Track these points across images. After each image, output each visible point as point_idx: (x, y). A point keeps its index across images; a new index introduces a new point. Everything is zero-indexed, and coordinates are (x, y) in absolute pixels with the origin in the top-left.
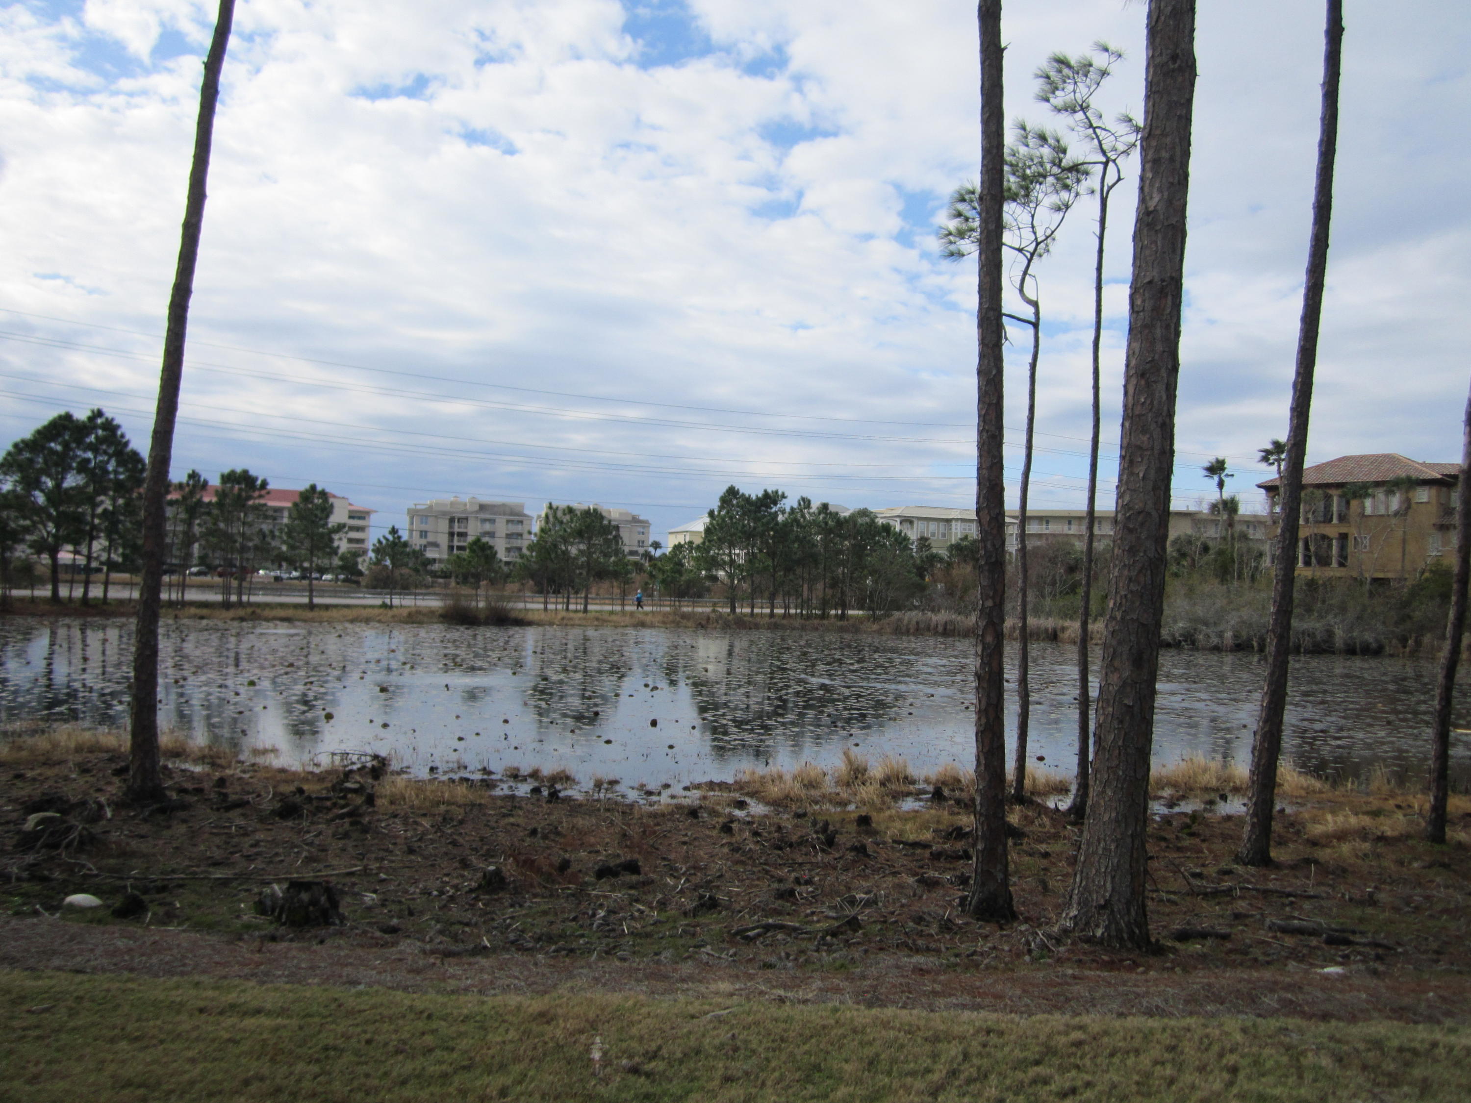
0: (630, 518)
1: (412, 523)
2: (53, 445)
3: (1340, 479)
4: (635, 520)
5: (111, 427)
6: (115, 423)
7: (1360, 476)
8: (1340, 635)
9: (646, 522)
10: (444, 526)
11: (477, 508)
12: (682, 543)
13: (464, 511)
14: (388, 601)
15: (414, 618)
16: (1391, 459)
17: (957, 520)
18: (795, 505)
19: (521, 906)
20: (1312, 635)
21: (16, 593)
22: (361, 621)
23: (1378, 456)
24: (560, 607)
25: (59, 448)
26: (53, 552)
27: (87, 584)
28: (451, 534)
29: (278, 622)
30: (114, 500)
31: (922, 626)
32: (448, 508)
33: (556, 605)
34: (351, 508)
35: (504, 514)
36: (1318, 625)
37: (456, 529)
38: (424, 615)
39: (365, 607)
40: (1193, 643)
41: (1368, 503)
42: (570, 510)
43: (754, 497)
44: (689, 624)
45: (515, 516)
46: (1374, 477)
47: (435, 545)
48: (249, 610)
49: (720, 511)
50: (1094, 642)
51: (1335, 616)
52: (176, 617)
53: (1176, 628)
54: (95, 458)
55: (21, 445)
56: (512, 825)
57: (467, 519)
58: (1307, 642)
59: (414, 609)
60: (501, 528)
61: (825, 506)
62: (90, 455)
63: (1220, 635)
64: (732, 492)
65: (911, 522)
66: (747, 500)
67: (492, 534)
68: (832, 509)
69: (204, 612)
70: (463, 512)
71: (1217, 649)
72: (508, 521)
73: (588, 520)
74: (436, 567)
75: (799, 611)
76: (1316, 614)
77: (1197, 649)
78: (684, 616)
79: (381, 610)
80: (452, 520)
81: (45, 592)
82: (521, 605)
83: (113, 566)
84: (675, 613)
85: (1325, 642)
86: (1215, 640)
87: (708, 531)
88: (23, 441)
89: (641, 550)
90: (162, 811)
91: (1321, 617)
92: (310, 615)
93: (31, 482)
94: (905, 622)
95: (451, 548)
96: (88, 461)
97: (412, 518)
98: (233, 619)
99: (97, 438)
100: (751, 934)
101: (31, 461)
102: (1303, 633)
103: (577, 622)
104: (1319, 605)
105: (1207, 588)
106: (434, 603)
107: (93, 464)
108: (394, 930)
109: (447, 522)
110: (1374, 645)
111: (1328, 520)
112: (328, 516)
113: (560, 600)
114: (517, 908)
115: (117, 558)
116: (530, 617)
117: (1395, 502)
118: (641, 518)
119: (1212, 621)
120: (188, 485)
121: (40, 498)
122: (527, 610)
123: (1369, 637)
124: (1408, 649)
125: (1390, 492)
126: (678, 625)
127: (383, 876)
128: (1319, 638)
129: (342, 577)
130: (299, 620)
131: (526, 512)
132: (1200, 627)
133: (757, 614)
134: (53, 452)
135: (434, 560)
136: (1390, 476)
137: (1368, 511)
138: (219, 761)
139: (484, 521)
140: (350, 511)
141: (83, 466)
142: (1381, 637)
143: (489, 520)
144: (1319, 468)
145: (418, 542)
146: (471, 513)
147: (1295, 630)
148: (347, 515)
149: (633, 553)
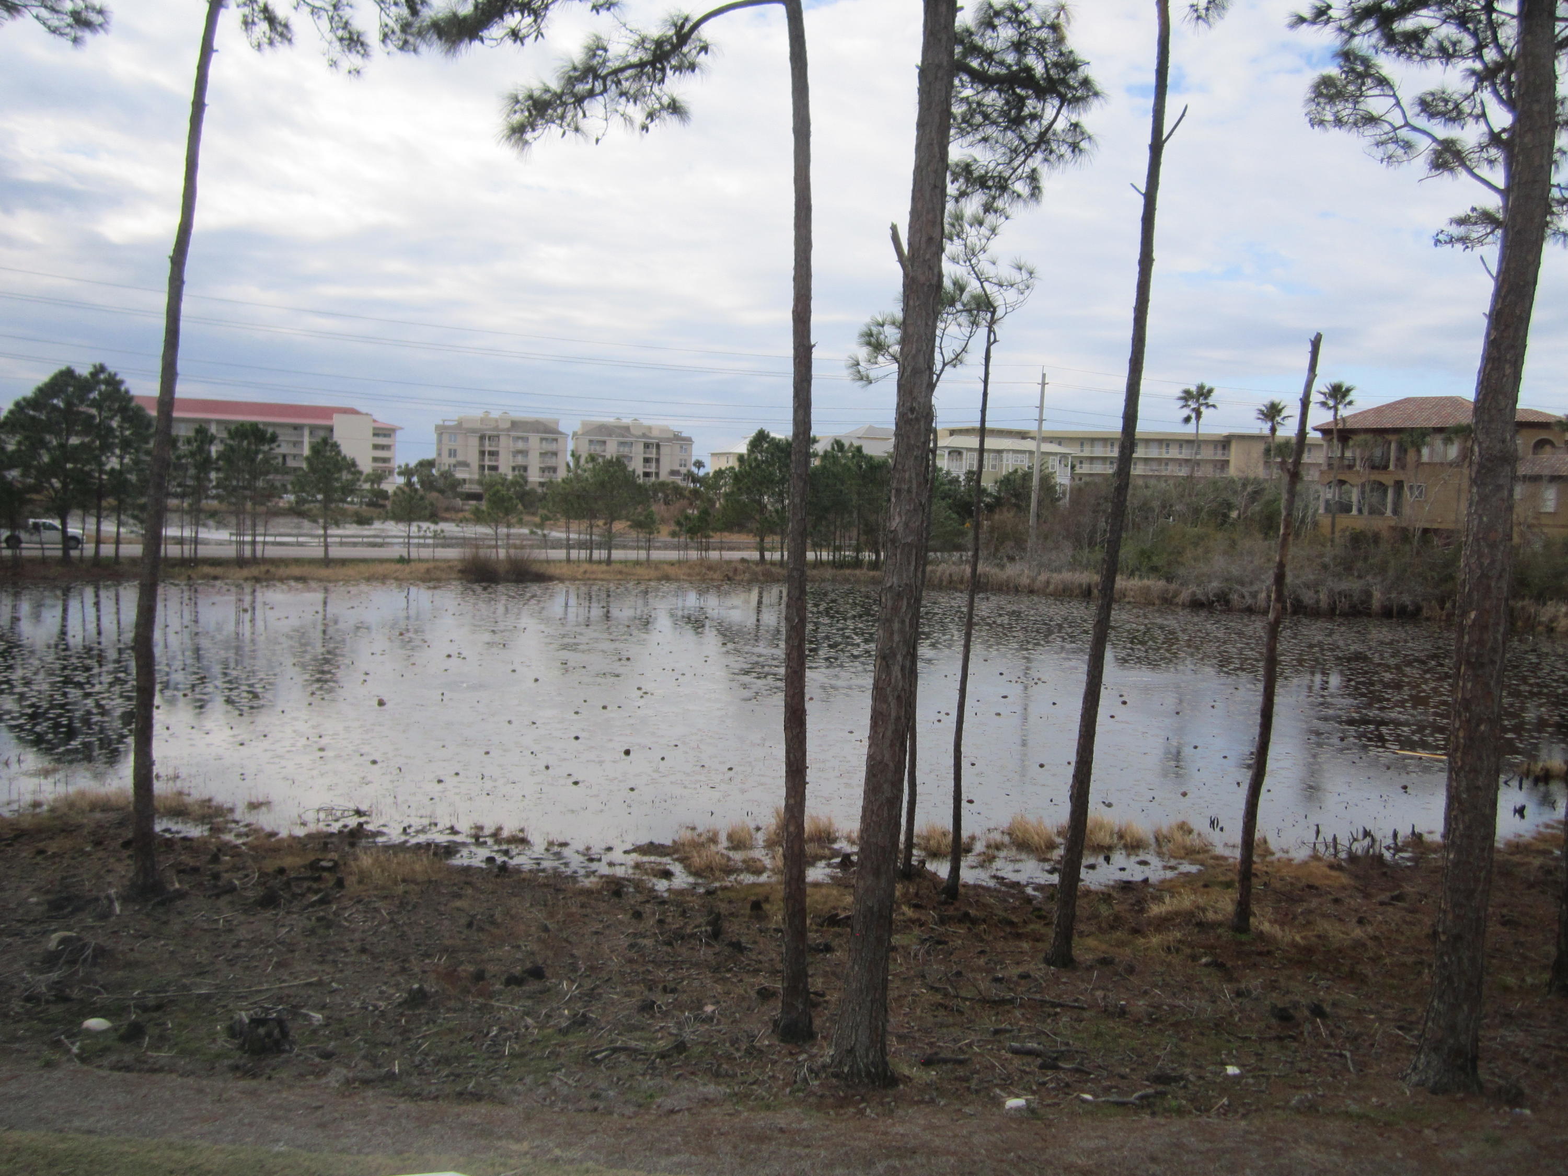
0: (671, 435)
1: (440, 440)
2: (55, 401)
3: (1399, 424)
4: (677, 437)
5: (114, 382)
6: (118, 378)
7: (1420, 422)
8: (1377, 598)
9: (689, 439)
10: (474, 442)
11: (508, 425)
13: (496, 428)
14: (406, 554)
15: (435, 574)
16: (1454, 403)
17: (1008, 451)
18: (829, 449)
19: (434, 1022)
20: (1348, 595)
21: (28, 553)
22: (377, 579)
23: (1441, 399)
24: (583, 554)
25: (62, 405)
26: (62, 510)
27: (98, 541)
28: (482, 453)
29: (292, 583)
30: (121, 458)
31: (955, 578)
32: (478, 425)
33: (579, 555)
34: (377, 425)
35: (538, 432)
36: (1354, 586)
37: (487, 448)
38: (443, 568)
39: (382, 561)
40: (1227, 602)
41: (1425, 451)
43: (784, 441)
44: (715, 577)
45: (550, 433)
46: (1434, 423)
47: (465, 464)
48: (263, 568)
49: (749, 455)
50: (1127, 600)
51: (1375, 576)
52: (189, 578)
53: (1210, 587)
54: (100, 415)
55: (23, 403)
56: (458, 909)
57: (498, 436)
58: (1344, 604)
59: (432, 564)
60: (535, 447)
61: (859, 450)
62: (94, 411)
63: (1254, 595)
64: (762, 436)
65: (960, 453)
66: (775, 445)
67: (524, 453)
68: (866, 451)
69: (219, 569)
70: (493, 429)
71: (1249, 611)
72: (542, 439)
74: (467, 488)
76: (1356, 574)
77: (1229, 609)
78: (712, 566)
79: (399, 566)
80: (482, 438)
81: (55, 551)
82: (542, 555)
84: (701, 562)
85: (1362, 603)
86: (1249, 601)
88: (25, 399)
89: (684, 470)
90: (162, 903)
91: (1360, 577)
92: (324, 572)
93: (35, 442)
94: (938, 574)
95: (482, 467)
96: (93, 417)
97: (440, 435)
98: (246, 579)
99: (101, 393)
100: (598, 1056)
101: (34, 419)
102: (1340, 593)
103: (600, 576)
104: (1360, 563)
105: (1247, 543)
106: (454, 555)
107: (98, 420)
108: (328, 1056)
109: (477, 439)
110: (1410, 608)
111: (1385, 466)
114: (431, 1025)
116: (552, 570)
117: (1453, 451)
118: (684, 435)
119: (1247, 580)
120: (195, 439)
122: (548, 560)
123: (1406, 599)
125: (1448, 441)
126: (704, 579)
127: (334, 985)
128: (1355, 599)
130: (313, 579)
131: (561, 429)
132: (1235, 586)
134: (55, 408)
135: (464, 481)
136: (1451, 423)
137: (1425, 459)
139: (517, 438)
140: (374, 429)
141: (88, 423)
142: (1420, 599)
143: (522, 438)
144: (1379, 411)
145: (446, 461)
146: (503, 430)
147: (1331, 590)
148: (371, 432)
149: (674, 473)
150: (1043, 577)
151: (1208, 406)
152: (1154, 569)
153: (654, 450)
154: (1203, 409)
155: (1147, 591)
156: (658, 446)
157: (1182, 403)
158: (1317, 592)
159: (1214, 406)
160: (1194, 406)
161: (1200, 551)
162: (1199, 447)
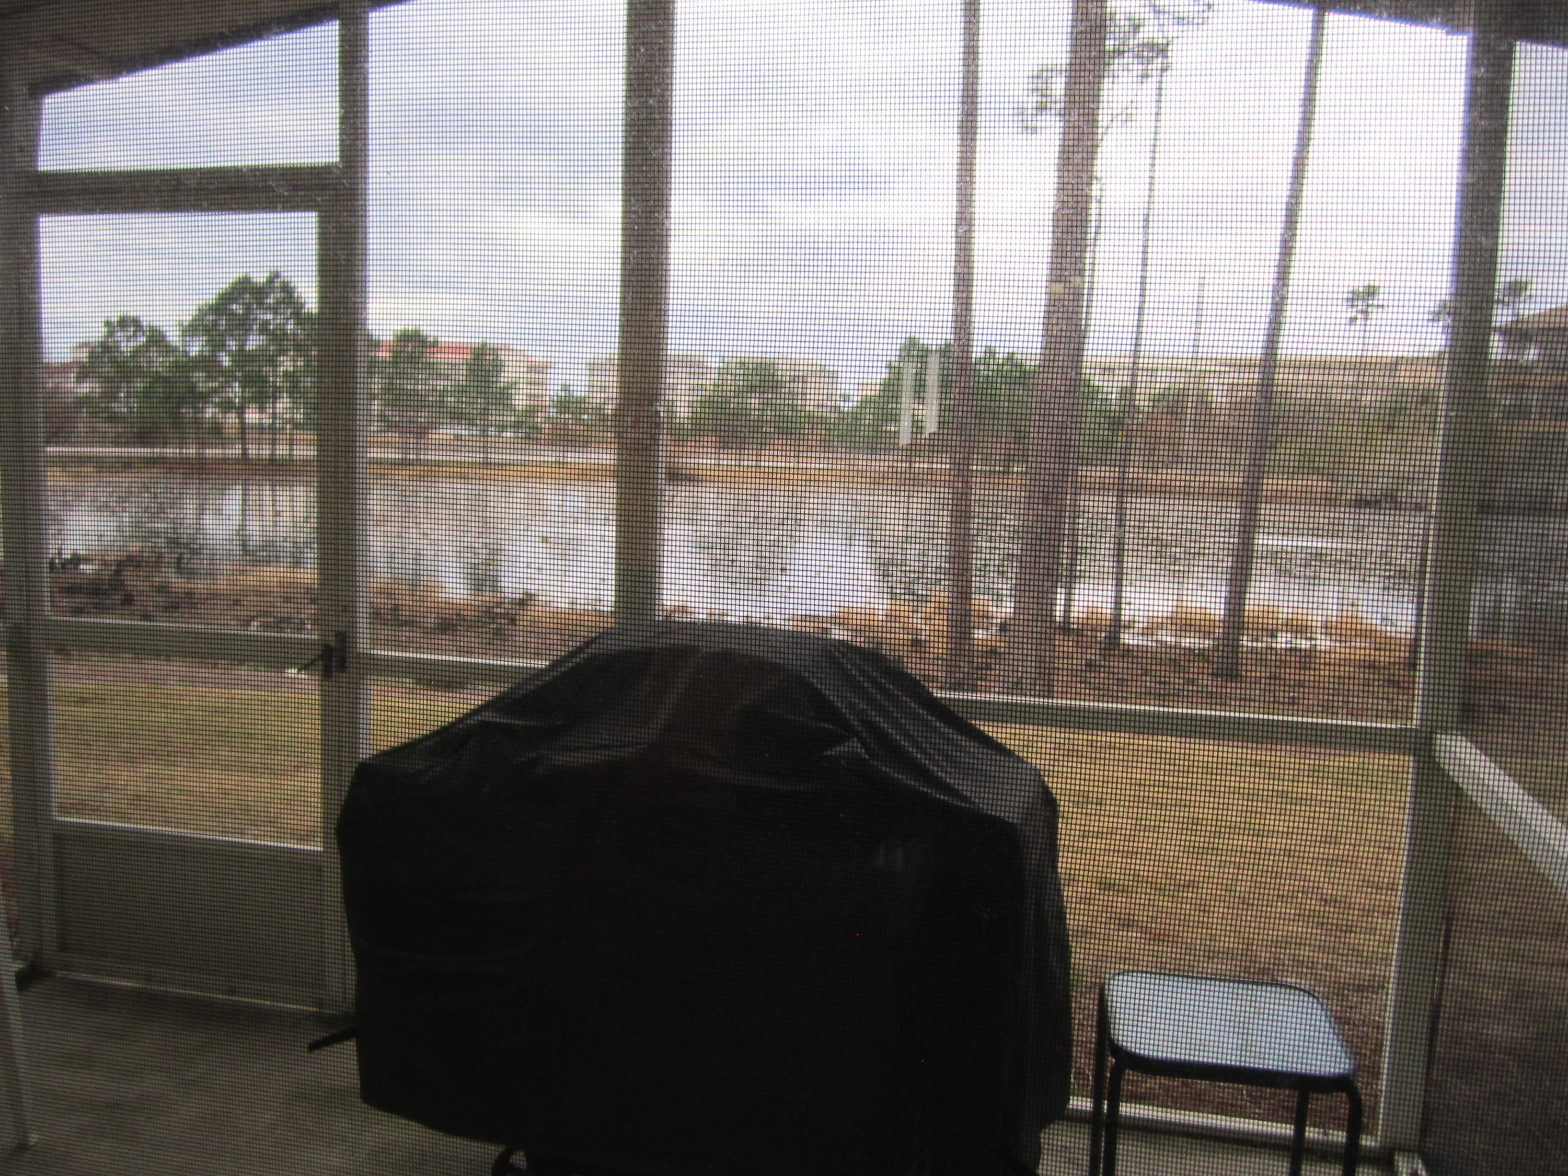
2: (234, 307)
5: (287, 289)
6: (290, 284)
21: (209, 452)
24: (732, 463)
25: (240, 310)
26: (241, 411)
27: (274, 442)
35: (686, 366)
38: (597, 471)
42: (743, 364)
49: (898, 363)
54: (275, 319)
59: (586, 466)
61: (1010, 357)
62: (270, 316)
64: (912, 343)
67: (673, 388)
72: (690, 375)
73: (760, 374)
81: (235, 451)
82: (692, 462)
83: (296, 426)
87: (885, 383)
89: (829, 404)
92: (484, 472)
93: (217, 345)
96: (268, 322)
97: (591, 372)
98: (411, 476)
99: (276, 299)
101: (215, 324)
106: (607, 460)
107: (273, 325)
112: (499, 374)
113: (733, 456)
115: (299, 416)
116: (703, 473)
121: (226, 361)
122: (698, 466)
129: (521, 433)
134: (235, 314)
140: (529, 366)
141: (264, 329)
143: (670, 373)
145: (597, 397)
149: (820, 407)
153: (801, 384)
155: (1308, 490)
156: (805, 380)
157: (1348, 304)
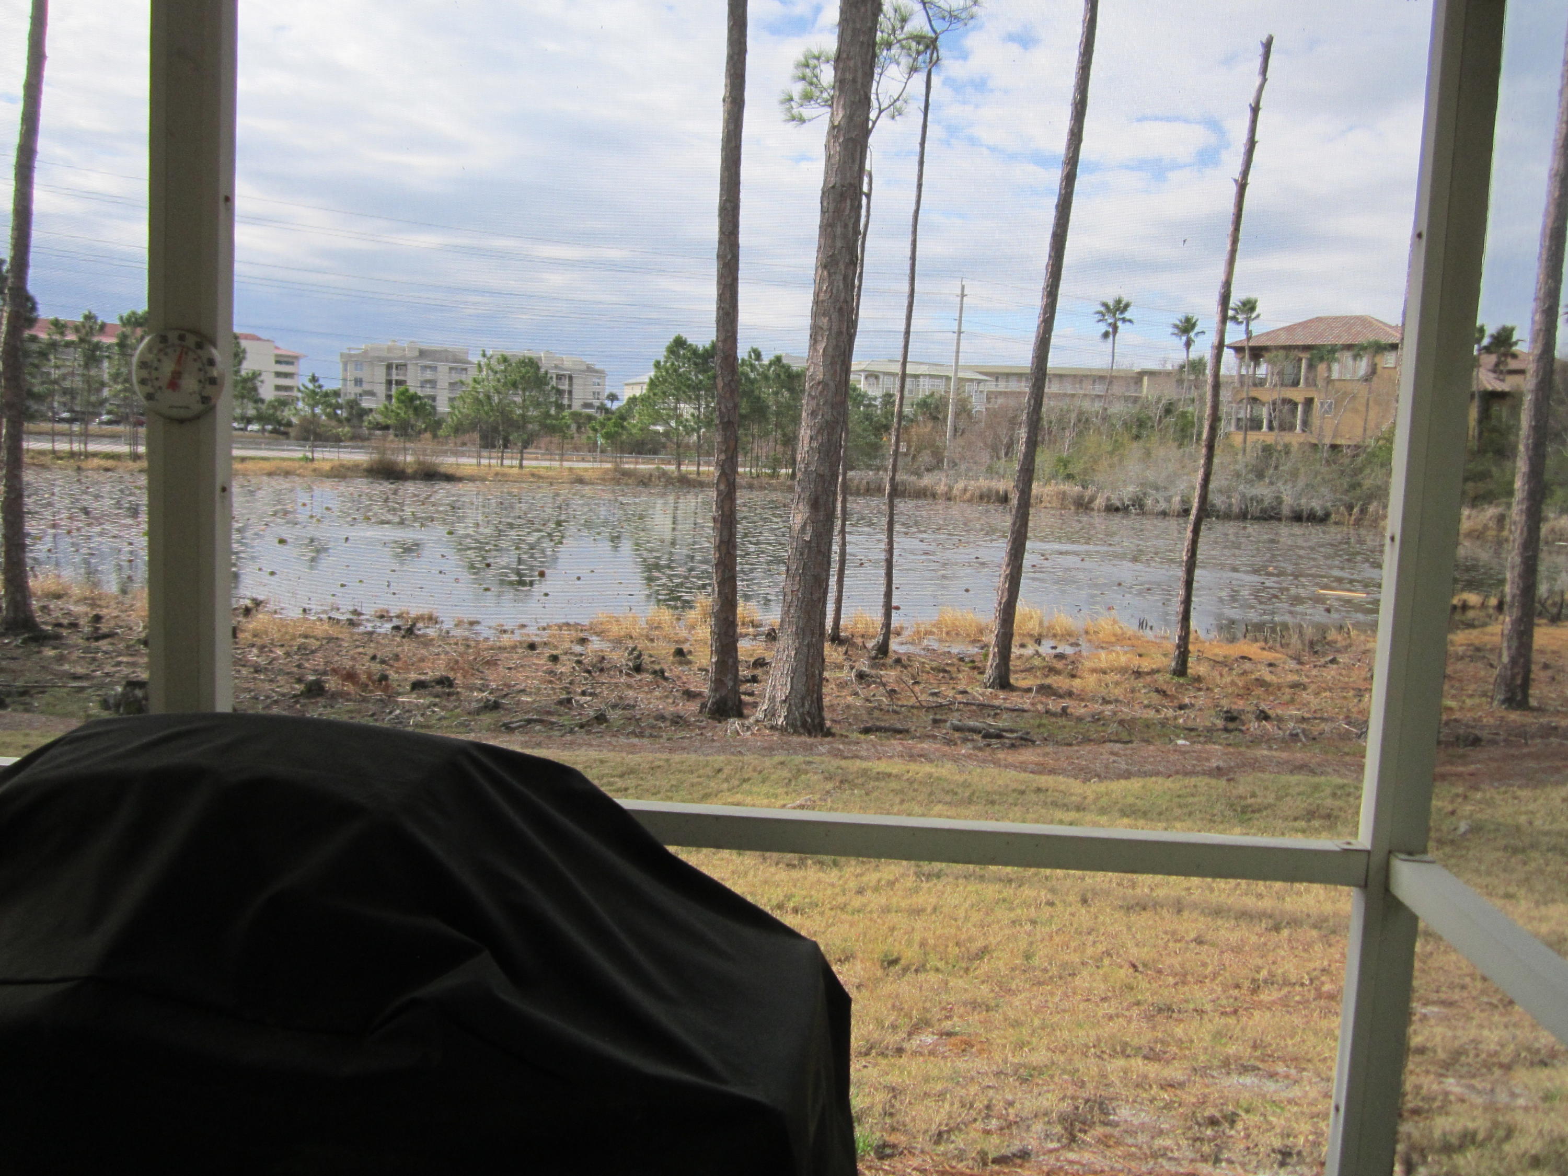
0: (584, 368)
1: (345, 370)
3: (1309, 342)
4: (590, 370)
7: (1328, 339)
8: (1288, 500)
9: (602, 372)
10: (380, 374)
11: (416, 354)
12: (638, 395)
13: (404, 357)
14: (309, 455)
15: (340, 473)
16: (1365, 322)
17: (925, 376)
20: (1259, 501)
22: (280, 474)
23: (1352, 318)
24: (493, 462)
28: (389, 383)
31: (872, 486)
32: (385, 354)
33: (490, 461)
34: (279, 352)
35: (447, 361)
36: (1266, 492)
37: (394, 377)
38: (348, 469)
39: (284, 459)
40: (1141, 506)
41: (1335, 367)
42: (505, 360)
43: (701, 349)
44: (630, 482)
45: (458, 362)
46: (1345, 339)
47: (371, 393)
49: (666, 362)
50: (1044, 504)
51: (1286, 482)
53: (1125, 492)
56: (360, 653)
57: (405, 365)
58: (1254, 509)
59: (337, 463)
60: (444, 376)
61: (778, 359)
63: (1168, 500)
64: (679, 343)
65: (877, 377)
66: (695, 352)
67: (433, 383)
68: (785, 361)
69: (110, 463)
70: (401, 358)
71: (1164, 514)
72: (451, 369)
73: (523, 370)
74: (373, 418)
75: (748, 469)
76: (1267, 481)
77: (1144, 514)
78: (626, 474)
79: (302, 463)
80: (389, 367)
82: (451, 460)
84: (616, 470)
85: (1273, 508)
86: (1163, 505)
87: (653, 384)
89: (597, 403)
90: (35, 639)
91: (1271, 483)
94: (856, 482)
95: (389, 397)
97: (345, 364)
100: (513, 725)
102: (1252, 499)
103: (513, 478)
104: (1271, 471)
105: (1163, 452)
106: (360, 457)
109: (384, 370)
110: (1320, 513)
111: (1296, 383)
112: (240, 363)
113: (494, 455)
117: (1363, 366)
118: (597, 367)
119: (1161, 485)
120: (84, 326)
122: (458, 465)
123: (1316, 504)
124: (1353, 518)
125: (1356, 357)
126: (618, 483)
128: (1266, 504)
129: (269, 427)
131: (471, 358)
132: (1150, 491)
133: (704, 473)
135: (371, 410)
136: (1360, 340)
137: (1335, 375)
138: (98, 602)
139: (425, 368)
140: (277, 356)
142: (1329, 504)
143: (430, 367)
144: (1290, 329)
145: (352, 391)
146: (410, 359)
147: (1243, 496)
148: (273, 360)
149: (587, 405)
150: (961, 485)
151: (1124, 320)
152: (1069, 477)
153: (567, 382)
154: (1119, 324)
155: (1063, 496)
156: (571, 378)
157: (1099, 317)
158: (1229, 497)
159: (1130, 321)
160: (1110, 321)
161: (1116, 459)
162: (1111, 383)
